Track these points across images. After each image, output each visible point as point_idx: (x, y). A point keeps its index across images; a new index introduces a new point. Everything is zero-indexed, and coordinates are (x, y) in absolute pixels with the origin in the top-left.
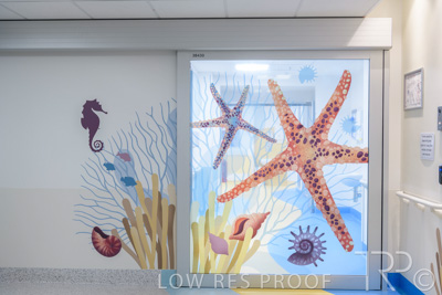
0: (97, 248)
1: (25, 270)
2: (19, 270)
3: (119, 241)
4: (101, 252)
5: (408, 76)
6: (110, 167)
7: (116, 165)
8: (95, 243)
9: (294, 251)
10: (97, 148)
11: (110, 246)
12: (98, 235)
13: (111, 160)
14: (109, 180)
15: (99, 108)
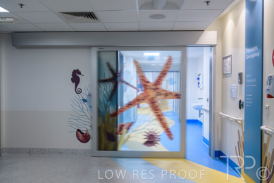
0: (79, 139)
1: (45, 149)
2: (42, 149)
3: (89, 136)
4: (81, 141)
5: (224, 58)
6: (85, 101)
7: (88, 100)
8: (78, 136)
9: (146, 140)
10: (79, 92)
11: (85, 138)
12: (79, 133)
13: (85, 98)
14: (84, 106)
15: (80, 73)
